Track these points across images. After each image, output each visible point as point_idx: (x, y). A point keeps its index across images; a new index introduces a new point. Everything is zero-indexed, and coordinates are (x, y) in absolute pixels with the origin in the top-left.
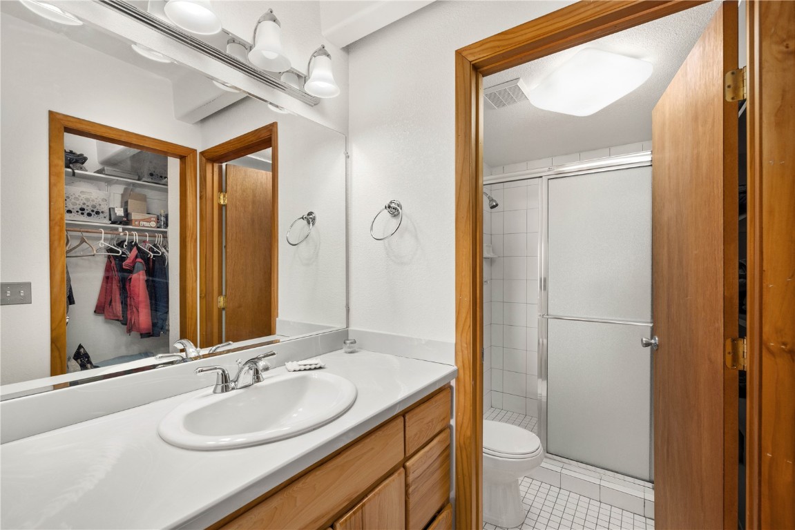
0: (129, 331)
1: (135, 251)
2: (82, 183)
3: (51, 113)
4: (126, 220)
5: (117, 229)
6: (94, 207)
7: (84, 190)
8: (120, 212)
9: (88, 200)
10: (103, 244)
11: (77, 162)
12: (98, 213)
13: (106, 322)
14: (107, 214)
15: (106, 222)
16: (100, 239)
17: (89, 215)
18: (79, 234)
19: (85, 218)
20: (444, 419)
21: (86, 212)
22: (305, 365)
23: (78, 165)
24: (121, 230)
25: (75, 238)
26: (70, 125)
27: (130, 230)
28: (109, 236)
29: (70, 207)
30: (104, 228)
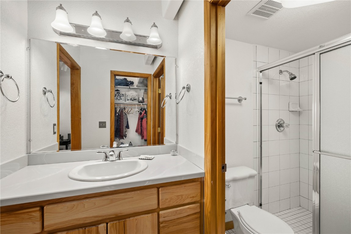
0: (142, 138)
1: (144, 111)
2: (132, 91)
3: (111, 71)
4: (143, 101)
5: (140, 104)
6: (134, 98)
7: (132, 93)
8: (141, 99)
9: (132, 96)
10: (137, 110)
11: (131, 84)
12: (135, 100)
13: (139, 135)
14: (137, 100)
15: (137, 102)
16: (135, 108)
17: (133, 100)
18: (130, 107)
19: (132, 102)
20: (193, 197)
21: (132, 100)
22: (146, 157)
23: (131, 85)
24: (141, 105)
25: (130, 108)
26: (118, 73)
27: (144, 105)
28: (139, 107)
29: (128, 99)
30: (137, 104)
